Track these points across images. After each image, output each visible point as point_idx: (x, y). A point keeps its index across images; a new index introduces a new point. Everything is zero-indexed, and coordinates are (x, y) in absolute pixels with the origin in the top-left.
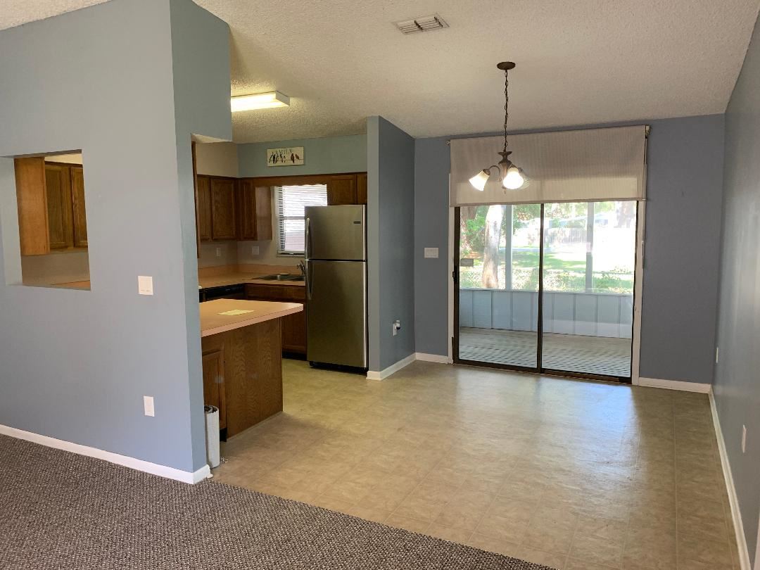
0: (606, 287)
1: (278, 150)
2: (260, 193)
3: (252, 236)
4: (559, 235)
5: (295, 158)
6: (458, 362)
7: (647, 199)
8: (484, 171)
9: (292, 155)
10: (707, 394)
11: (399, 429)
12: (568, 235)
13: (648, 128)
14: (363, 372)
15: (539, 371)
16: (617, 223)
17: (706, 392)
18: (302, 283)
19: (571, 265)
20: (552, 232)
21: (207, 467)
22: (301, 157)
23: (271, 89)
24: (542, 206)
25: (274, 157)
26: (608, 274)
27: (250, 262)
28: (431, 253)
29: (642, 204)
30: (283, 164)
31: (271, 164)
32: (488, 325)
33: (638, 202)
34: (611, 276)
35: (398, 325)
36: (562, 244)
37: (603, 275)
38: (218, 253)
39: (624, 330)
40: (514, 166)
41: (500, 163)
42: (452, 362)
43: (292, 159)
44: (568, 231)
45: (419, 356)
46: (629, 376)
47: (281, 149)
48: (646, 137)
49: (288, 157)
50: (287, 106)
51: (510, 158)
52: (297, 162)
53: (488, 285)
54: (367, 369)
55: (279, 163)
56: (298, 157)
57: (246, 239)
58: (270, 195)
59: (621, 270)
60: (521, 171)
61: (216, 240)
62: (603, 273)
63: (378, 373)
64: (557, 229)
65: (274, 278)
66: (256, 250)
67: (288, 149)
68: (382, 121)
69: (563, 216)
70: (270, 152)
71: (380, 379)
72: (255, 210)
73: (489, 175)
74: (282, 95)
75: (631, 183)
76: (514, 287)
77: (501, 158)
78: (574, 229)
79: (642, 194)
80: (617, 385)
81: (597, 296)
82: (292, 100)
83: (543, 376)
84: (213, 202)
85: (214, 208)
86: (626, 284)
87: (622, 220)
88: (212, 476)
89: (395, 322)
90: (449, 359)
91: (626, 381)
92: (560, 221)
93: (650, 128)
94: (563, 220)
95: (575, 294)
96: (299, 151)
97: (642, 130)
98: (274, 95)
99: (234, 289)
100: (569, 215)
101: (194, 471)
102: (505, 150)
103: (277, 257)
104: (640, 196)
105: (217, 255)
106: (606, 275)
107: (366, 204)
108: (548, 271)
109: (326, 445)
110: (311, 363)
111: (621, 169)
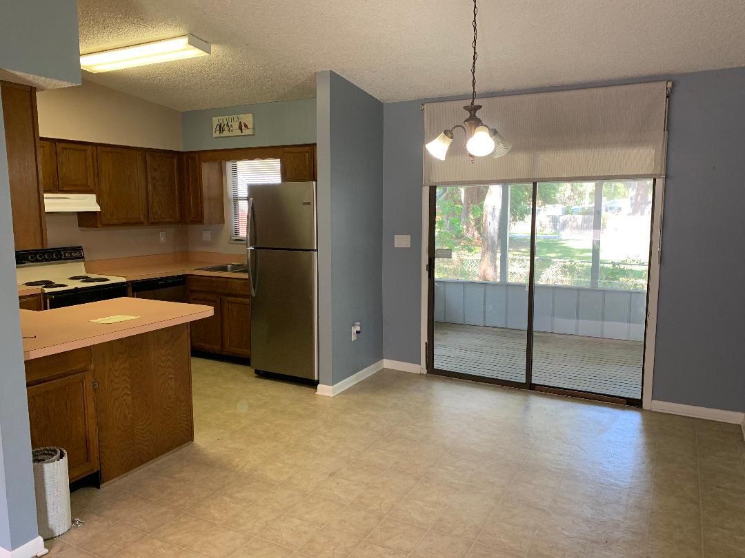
0: (616, 279)
1: (224, 118)
2: (208, 171)
3: (199, 219)
4: (570, 223)
5: (243, 127)
6: (433, 372)
7: (667, 177)
8: (445, 133)
9: (240, 123)
10: (740, 426)
11: (331, 475)
12: (580, 223)
13: (670, 84)
14: (313, 384)
15: (529, 387)
16: (630, 210)
17: (738, 423)
18: (245, 276)
19: (581, 253)
20: (564, 219)
21: (40, 539)
22: (250, 126)
23: (182, 32)
24: (535, 184)
25: (220, 126)
26: (618, 264)
27: (200, 249)
28: (402, 241)
29: (660, 182)
30: (231, 134)
31: (217, 134)
32: (480, 322)
33: (655, 180)
34: (622, 266)
35: (358, 329)
36: (573, 231)
37: (614, 266)
38: (162, 238)
39: (635, 331)
40: (482, 125)
41: (466, 121)
42: (425, 371)
43: (240, 128)
44: (580, 218)
45: (387, 364)
46: (640, 398)
47: (227, 117)
48: (667, 97)
49: (236, 125)
50: (207, 54)
51: (478, 114)
52: (246, 132)
53: (484, 277)
54: (318, 382)
55: (226, 133)
56: (246, 126)
57: (192, 222)
58: (222, 172)
59: (634, 261)
60: (494, 133)
61: (153, 224)
62: (614, 264)
63: (330, 387)
64: (569, 216)
65: (224, 269)
66: (207, 236)
67: (235, 116)
68: (333, 75)
69: (577, 203)
70: (216, 121)
71: (332, 395)
72: (201, 190)
73: (452, 138)
74: (196, 39)
75: (647, 156)
76: (511, 280)
77: (467, 115)
78: (586, 216)
79: (660, 170)
80: (623, 408)
81: (604, 291)
82: (214, 48)
83: (533, 393)
84: (149, 180)
85: (150, 187)
86: (638, 275)
87: (636, 208)
88: (47, 551)
89: (354, 325)
90: (421, 368)
91: (634, 404)
92: (573, 208)
93: (673, 84)
94: (577, 207)
95: (579, 290)
96: (248, 119)
97: (661, 88)
98: (186, 40)
99: (170, 281)
100: (582, 202)
101: (13, 549)
102: (472, 104)
103: (230, 243)
104: (658, 172)
105: (161, 241)
106: (617, 266)
107: (317, 181)
108: (553, 260)
109: (227, 499)
110: (257, 372)
111: (634, 139)
